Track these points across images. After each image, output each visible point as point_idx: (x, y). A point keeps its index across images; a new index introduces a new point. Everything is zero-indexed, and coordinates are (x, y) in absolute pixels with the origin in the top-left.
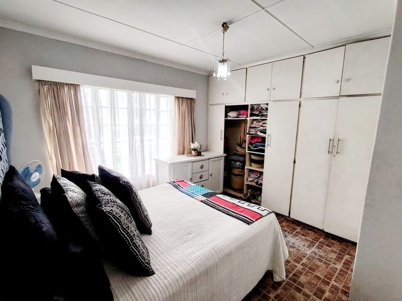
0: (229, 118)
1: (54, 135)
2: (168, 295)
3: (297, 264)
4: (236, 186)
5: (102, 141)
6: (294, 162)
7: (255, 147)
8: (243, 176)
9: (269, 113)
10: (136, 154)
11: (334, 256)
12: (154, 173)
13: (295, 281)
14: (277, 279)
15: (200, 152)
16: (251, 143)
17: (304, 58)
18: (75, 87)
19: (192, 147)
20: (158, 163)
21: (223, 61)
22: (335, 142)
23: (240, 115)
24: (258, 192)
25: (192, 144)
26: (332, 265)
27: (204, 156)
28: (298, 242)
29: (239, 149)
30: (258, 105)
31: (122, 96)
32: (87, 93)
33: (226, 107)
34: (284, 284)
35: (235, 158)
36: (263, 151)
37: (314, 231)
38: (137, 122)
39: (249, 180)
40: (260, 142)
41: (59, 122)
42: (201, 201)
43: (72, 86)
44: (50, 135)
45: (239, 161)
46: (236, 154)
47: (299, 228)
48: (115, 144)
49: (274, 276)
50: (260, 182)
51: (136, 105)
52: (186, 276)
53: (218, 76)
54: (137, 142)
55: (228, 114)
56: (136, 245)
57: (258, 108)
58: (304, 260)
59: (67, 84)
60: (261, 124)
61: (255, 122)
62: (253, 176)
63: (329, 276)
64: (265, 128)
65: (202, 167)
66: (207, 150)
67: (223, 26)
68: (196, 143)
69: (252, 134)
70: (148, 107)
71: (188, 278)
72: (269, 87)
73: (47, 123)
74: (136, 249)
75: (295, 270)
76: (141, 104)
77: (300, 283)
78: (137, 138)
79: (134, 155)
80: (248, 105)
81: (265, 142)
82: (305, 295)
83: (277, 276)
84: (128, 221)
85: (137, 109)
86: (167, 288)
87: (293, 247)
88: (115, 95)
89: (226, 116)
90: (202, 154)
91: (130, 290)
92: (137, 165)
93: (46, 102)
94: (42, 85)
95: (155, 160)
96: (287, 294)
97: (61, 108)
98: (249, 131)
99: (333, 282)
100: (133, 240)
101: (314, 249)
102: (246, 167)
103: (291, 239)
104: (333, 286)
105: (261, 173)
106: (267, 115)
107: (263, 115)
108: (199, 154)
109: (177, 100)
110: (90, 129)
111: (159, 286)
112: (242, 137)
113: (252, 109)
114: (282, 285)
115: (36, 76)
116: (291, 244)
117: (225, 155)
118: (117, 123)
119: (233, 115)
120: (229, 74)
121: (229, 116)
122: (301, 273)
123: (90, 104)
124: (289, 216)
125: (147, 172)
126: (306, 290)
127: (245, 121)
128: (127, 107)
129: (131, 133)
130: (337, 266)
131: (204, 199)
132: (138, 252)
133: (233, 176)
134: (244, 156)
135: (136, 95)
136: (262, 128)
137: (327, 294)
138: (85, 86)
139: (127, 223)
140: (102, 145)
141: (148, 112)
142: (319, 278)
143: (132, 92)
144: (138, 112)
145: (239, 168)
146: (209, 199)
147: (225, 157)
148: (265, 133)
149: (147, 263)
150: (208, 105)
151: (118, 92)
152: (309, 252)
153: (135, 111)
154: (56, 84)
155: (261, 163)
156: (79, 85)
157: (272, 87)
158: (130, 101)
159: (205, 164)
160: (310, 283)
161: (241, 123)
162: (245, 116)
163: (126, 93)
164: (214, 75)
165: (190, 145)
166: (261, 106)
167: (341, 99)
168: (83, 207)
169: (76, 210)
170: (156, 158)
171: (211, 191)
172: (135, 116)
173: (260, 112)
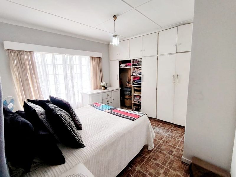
0: (121, 68)
1: (20, 82)
2: (93, 155)
3: (160, 141)
4: (128, 105)
5: (49, 84)
6: (157, 89)
7: (136, 83)
8: (131, 99)
9: (142, 64)
10: (69, 90)
11: (178, 135)
12: (81, 101)
13: (159, 149)
14: (150, 148)
15: (106, 87)
16: (134, 81)
17: (158, 33)
18: (31, 52)
19: (102, 85)
20: (83, 95)
21: (115, 36)
22: (176, 77)
23: (127, 65)
24: (139, 107)
25: (101, 83)
26: (177, 139)
27: (108, 89)
28: (160, 130)
29: (128, 84)
30: (136, 59)
31: (59, 57)
32: (38, 56)
33: (119, 61)
34: (153, 150)
35: (126, 89)
36: (140, 84)
37: (169, 125)
38: (69, 72)
39: (134, 101)
40: (139, 80)
41: (23, 74)
42: (108, 112)
43: (29, 52)
44: (17, 82)
45: (128, 91)
46: (126, 87)
47: (162, 123)
48: (57, 85)
49: (148, 147)
50: (140, 101)
51: (68, 62)
52: (102, 146)
53: (113, 44)
54: (69, 84)
55: (121, 65)
56: (75, 132)
57: (136, 61)
58: (164, 139)
59: (26, 51)
60: (138, 70)
61: (135, 69)
62: (136, 98)
63: (175, 145)
64: (141, 72)
65: (108, 95)
66: (110, 86)
67: (114, 17)
68: (104, 82)
69: (134, 76)
70: (75, 63)
71: (102, 147)
72: (141, 50)
73: (15, 75)
74: (75, 134)
75: (159, 144)
76: (70, 61)
77: (161, 149)
78: (70, 81)
79: (68, 91)
80: (131, 60)
81: (141, 80)
82: (164, 154)
83: (150, 147)
84: (70, 120)
85: (68, 65)
86: (92, 152)
87: (158, 133)
88: (55, 56)
89: (120, 66)
90: (107, 88)
91: (73, 154)
92: (70, 97)
93: (13, 62)
94: (11, 52)
95: (80, 93)
96: (155, 155)
97: (23, 66)
98: (132, 74)
99: (177, 147)
100: (73, 129)
101: (169, 133)
102: (132, 94)
103: (157, 129)
104: (177, 149)
105: (140, 97)
106: (141, 65)
107: (139, 65)
108: (106, 88)
109: (91, 59)
110: (41, 77)
111: (88, 151)
112: (129, 78)
113: (133, 62)
114: (153, 151)
115: (6, 47)
116: (157, 132)
117: (121, 88)
118: (57, 73)
119: (123, 66)
120: (119, 43)
121: (121, 67)
122: (162, 145)
123: (40, 63)
124: (156, 118)
125: (77, 101)
126: (164, 152)
127: (130, 69)
128: (62, 64)
129: (66, 78)
130: (179, 140)
131: (109, 111)
132: (76, 135)
133: (125, 100)
134: (131, 88)
135: (67, 57)
136: (139, 72)
137: (174, 153)
138: (37, 52)
139: (69, 121)
140: (49, 86)
141: (75, 66)
142: (171, 146)
143: (65, 55)
144: (69, 66)
145: (128, 95)
146: (112, 111)
147: (120, 89)
148: (141, 74)
149: (81, 141)
150: (109, 61)
151: (57, 55)
152: (166, 135)
153: (67, 65)
154: (19, 51)
155: (140, 91)
156: (33, 52)
157: (143, 49)
158: (64, 60)
159: (110, 93)
160: (166, 149)
161: (128, 70)
162: (130, 66)
163: (61, 56)
164: (111, 44)
165: (100, 84)
166: (138, 60)
167: (177, 54)
168: (44, 116)
169: (40, 117)
170: (81, 92)
171: (113, 107)
172: (67, 69)
173: (138, 63)
